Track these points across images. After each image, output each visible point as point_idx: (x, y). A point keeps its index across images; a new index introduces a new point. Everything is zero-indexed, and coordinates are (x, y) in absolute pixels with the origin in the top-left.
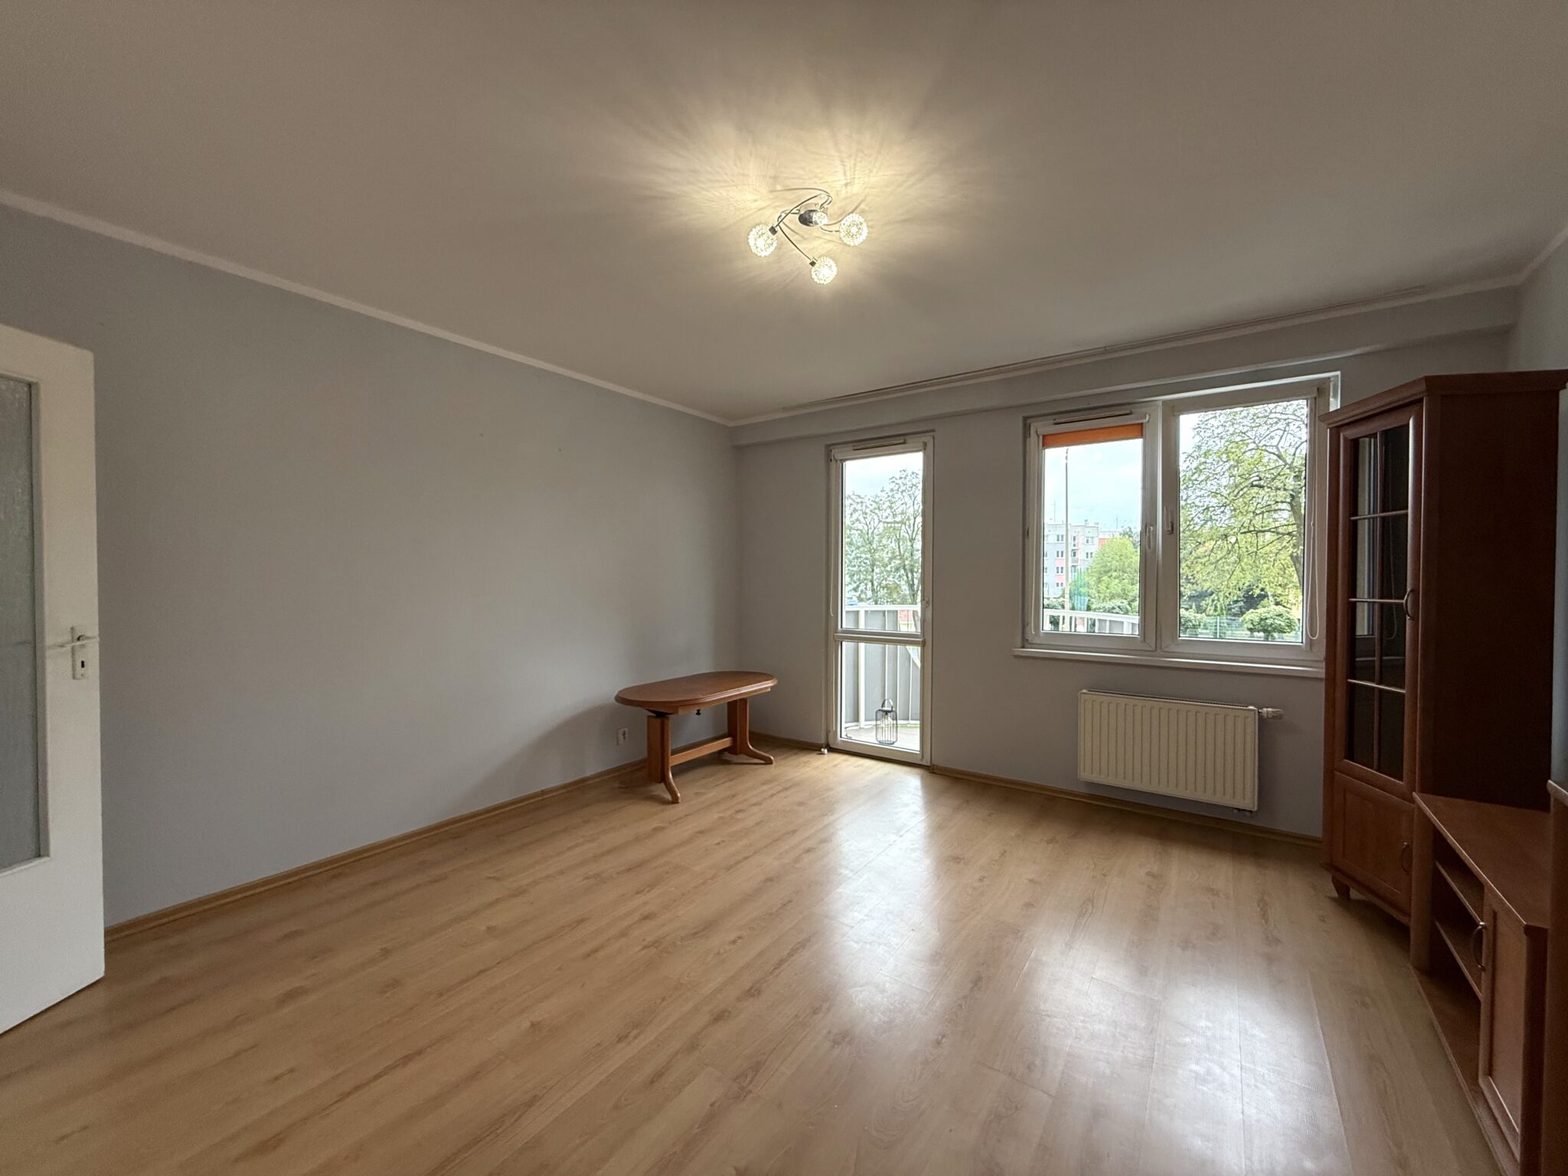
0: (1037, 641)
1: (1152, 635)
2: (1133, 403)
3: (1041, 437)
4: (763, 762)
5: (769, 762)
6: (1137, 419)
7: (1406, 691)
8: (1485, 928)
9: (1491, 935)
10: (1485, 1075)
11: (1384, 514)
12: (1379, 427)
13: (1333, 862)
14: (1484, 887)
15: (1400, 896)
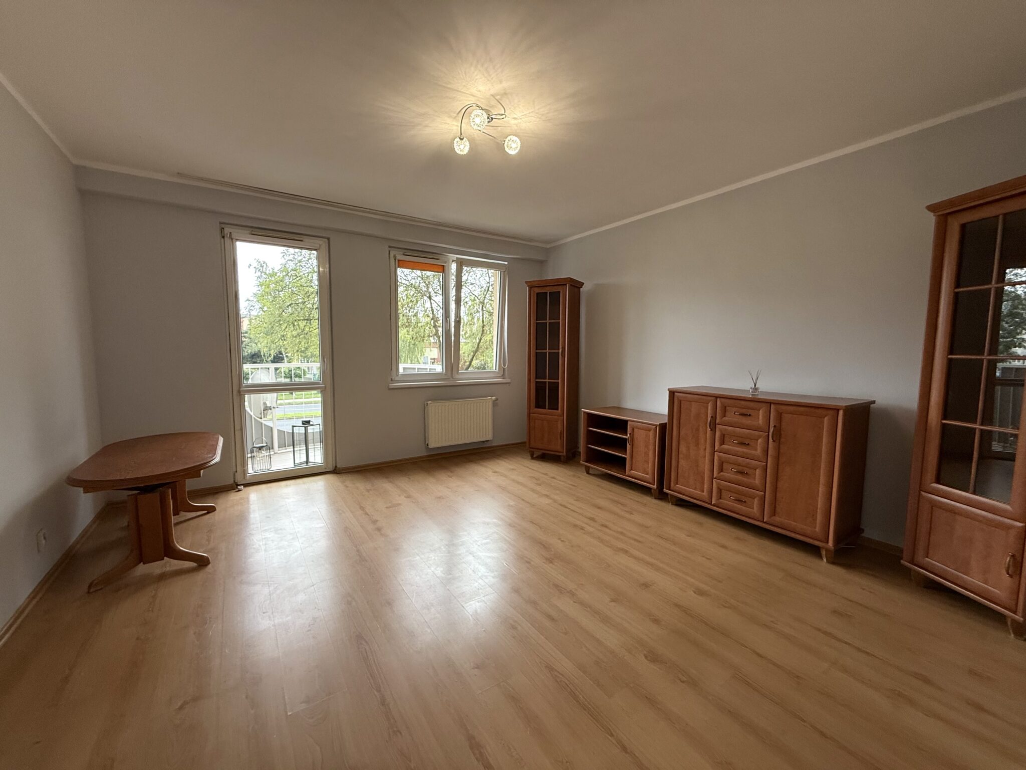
0: (397, 379)
1: (449, 372)
2: (441, 254)
3: (397, 261)
4: (206, 512)
5: (211, 510)
6: (441, 263)
7: (560, 381)
8: (630, 434)
9: (632, 435)
10: (630, 471)
11: (550, 321)
12: (548, 290)
13: (531, 446)
14: (629, 423)
15: (559, 448)
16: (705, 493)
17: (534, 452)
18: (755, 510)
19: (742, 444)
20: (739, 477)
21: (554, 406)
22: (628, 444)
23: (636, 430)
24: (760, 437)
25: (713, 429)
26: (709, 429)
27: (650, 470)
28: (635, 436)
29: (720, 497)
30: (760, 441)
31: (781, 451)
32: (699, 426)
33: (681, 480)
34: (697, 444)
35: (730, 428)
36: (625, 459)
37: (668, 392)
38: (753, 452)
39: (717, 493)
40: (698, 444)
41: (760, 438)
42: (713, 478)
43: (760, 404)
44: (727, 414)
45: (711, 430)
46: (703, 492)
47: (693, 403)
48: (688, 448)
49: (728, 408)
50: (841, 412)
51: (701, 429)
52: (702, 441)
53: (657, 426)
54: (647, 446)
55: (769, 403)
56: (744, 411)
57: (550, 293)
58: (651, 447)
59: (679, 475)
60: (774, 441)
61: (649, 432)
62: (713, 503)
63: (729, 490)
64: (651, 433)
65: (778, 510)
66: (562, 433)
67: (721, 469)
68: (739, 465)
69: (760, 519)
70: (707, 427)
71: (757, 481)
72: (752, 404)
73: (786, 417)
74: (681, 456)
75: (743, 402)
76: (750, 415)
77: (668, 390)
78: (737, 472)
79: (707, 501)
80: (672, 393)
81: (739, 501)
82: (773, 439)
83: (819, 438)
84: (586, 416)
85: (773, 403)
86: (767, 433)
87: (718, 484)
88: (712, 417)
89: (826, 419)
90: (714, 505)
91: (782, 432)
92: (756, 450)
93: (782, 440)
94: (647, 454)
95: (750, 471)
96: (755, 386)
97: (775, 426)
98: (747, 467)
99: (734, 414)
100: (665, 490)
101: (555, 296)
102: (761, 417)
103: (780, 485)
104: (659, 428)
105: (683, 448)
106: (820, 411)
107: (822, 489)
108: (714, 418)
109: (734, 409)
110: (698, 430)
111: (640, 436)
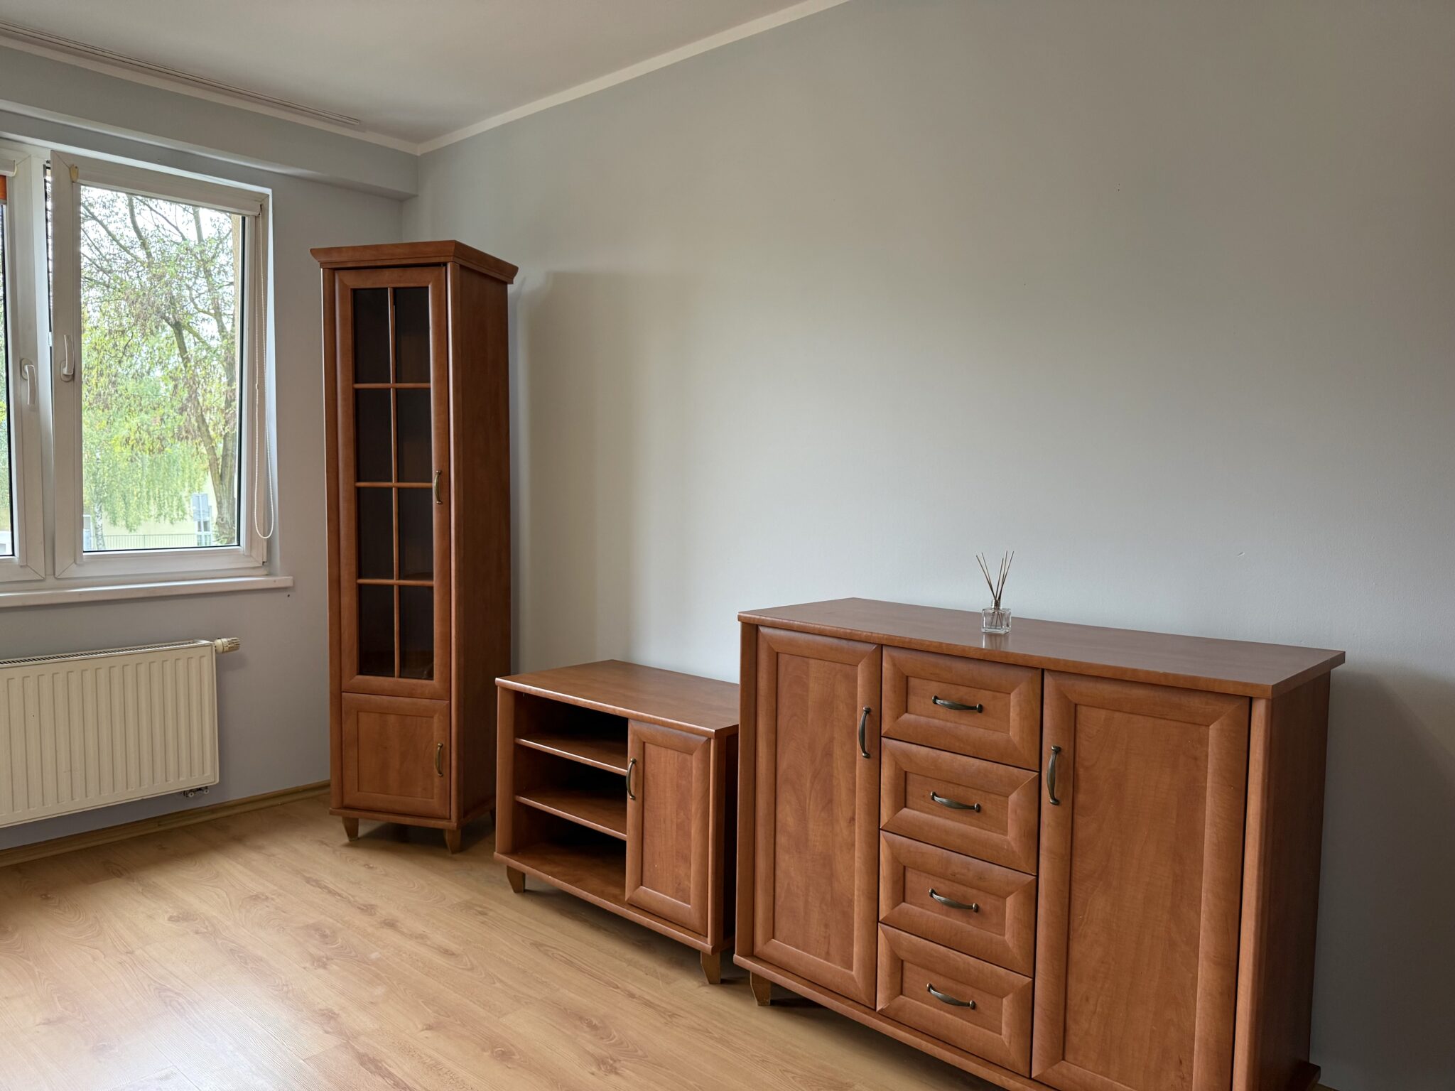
1: (35, 559)
7: (435, 583)
8: (634, 762)
9: (640, 765)
10: (637, 887)
11: (399, 385)
12: (388, 280)
13: (347, 801)
14: (632, 726)
15: (435, 804)
16: (856, 972)
17: (357, 820)
18: (1005, 1037)
19: (962, 807)
20: (956, 922)
21: (419, 663)
22: (629, 797)
23: (650, 748)
24: (1014, 785)
25: (873, 753)
26: (860, 755)
27: (693, 886)
28: (650, 768)
29: (899, 988)
30: (1013, 797)
31: (1081, 835)
32: (832, 740)
33: (783, 923)
34: (828, 803)
35: (924, 750)
36: (623, 843)
37: (738, 626)
38: (995, 837)
39: (892, 975)
40: (831, 801)
41: (1015, 788)
42: (878, 921)
43: (1013, 673)
44: (913, 700)
45: (868, 756)
46: (851, 968)
47: (812, 662)
48: (803, 817)
49: (914, 682)
50: (1260, 710)
51: (837, 752)
52: (842, 794)
53: (709, 740)
54: (682, 804)
55: (1039, 671)
56: (963, 694)
57: (395, 290)
58: (694, 807)
59: (778, 903)
60: (1056, 802)
61: (688, 757)
62: (879, 1008)
63: (929, 965)
64: (695, 762)
65: (1073, 1039)
66: (443, 754)
67: (901, 894)
68: (953, 879)
69: (1022, 1068)
70: (855, 747)
71: (1010, 937)
72: (987, 672)
73: (1093, 720)
74: (782, 840)
75: (960, 666)
76: (981, 709)
77: (740, 618)
78: (945, 903)
79: (863, 997)
80: (751, 630)
81: (957, 1004)
82: (1053, 798)
83: (1192, 795)
84: (510, 700)
85: (1049, 670)
86: (1037, 774)
87: (893, 944)
88: (868, 711)
89: (1213, 731)
90: (883, 1015)
91: (1081, 772)
92: (1005, 832)
93: (1081, 798)
94: (683, 829)
95: (987, 903)
96: (997, 604)
97: (1058, 751)
98: (979, 889)
99: (935, 703)
100: (737, 958)
101: (411, 302)
102: (1014, 714)
103: (1077, 950)
104: (715, 743)
105: (787, 815)
106: (1195, 703)
107: (1205, 975)
108: (874, 714)
109: (934, 687)
110: (828, 754)
111: (663, 766)
